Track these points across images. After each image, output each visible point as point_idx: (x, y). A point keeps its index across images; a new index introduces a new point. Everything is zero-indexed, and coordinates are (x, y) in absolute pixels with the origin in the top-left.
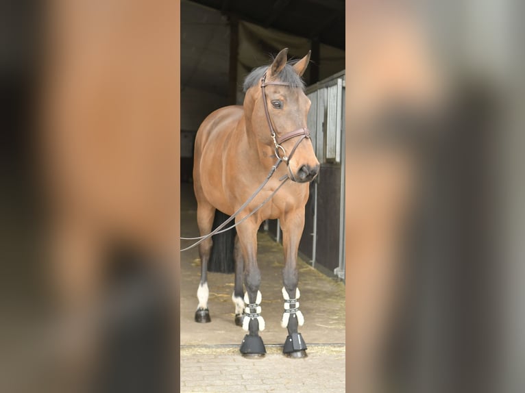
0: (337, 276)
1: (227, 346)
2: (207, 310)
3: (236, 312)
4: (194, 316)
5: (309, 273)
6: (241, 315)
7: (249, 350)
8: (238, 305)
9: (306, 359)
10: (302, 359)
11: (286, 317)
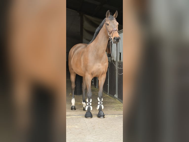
0: (115, 97)
1: (81, 115)
2: (74, 106)
3: (84, 107)
4: (71, 108)
5: (107, 97)
6: (85, 108)
7: (88, 116)
8: (84, 105)
9: (104, 118)
10: (103, 119)
11: (99, 106)
